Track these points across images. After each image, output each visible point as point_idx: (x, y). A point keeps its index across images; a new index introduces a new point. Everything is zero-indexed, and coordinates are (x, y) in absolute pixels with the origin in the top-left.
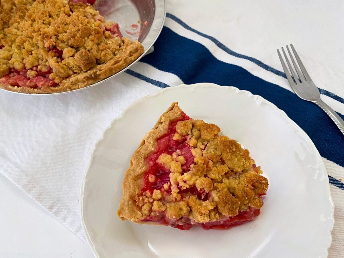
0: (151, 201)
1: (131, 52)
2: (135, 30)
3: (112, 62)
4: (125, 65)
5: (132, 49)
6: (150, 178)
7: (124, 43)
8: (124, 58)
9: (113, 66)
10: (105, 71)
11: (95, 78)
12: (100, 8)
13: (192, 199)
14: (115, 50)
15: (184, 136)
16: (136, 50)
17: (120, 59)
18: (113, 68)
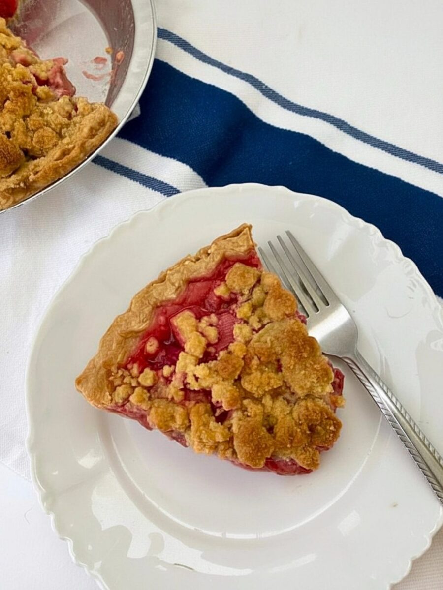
0: (134, 385)
1: (91, 129)
2: (100, 69)
3: (57, 152)
4: (82, 156)
5: (93, 123)
6: (148, 344)
7: (76, 109)
8: (80, 142)
9: (58, 162)
10: (45, 172)
11: (28, 189)
12: (26, 23)
13: (197, 410)
14: (59, 126)
15: (235, 294)
16: (102, 124)
17: (71, 146)
18: (60, 165)
